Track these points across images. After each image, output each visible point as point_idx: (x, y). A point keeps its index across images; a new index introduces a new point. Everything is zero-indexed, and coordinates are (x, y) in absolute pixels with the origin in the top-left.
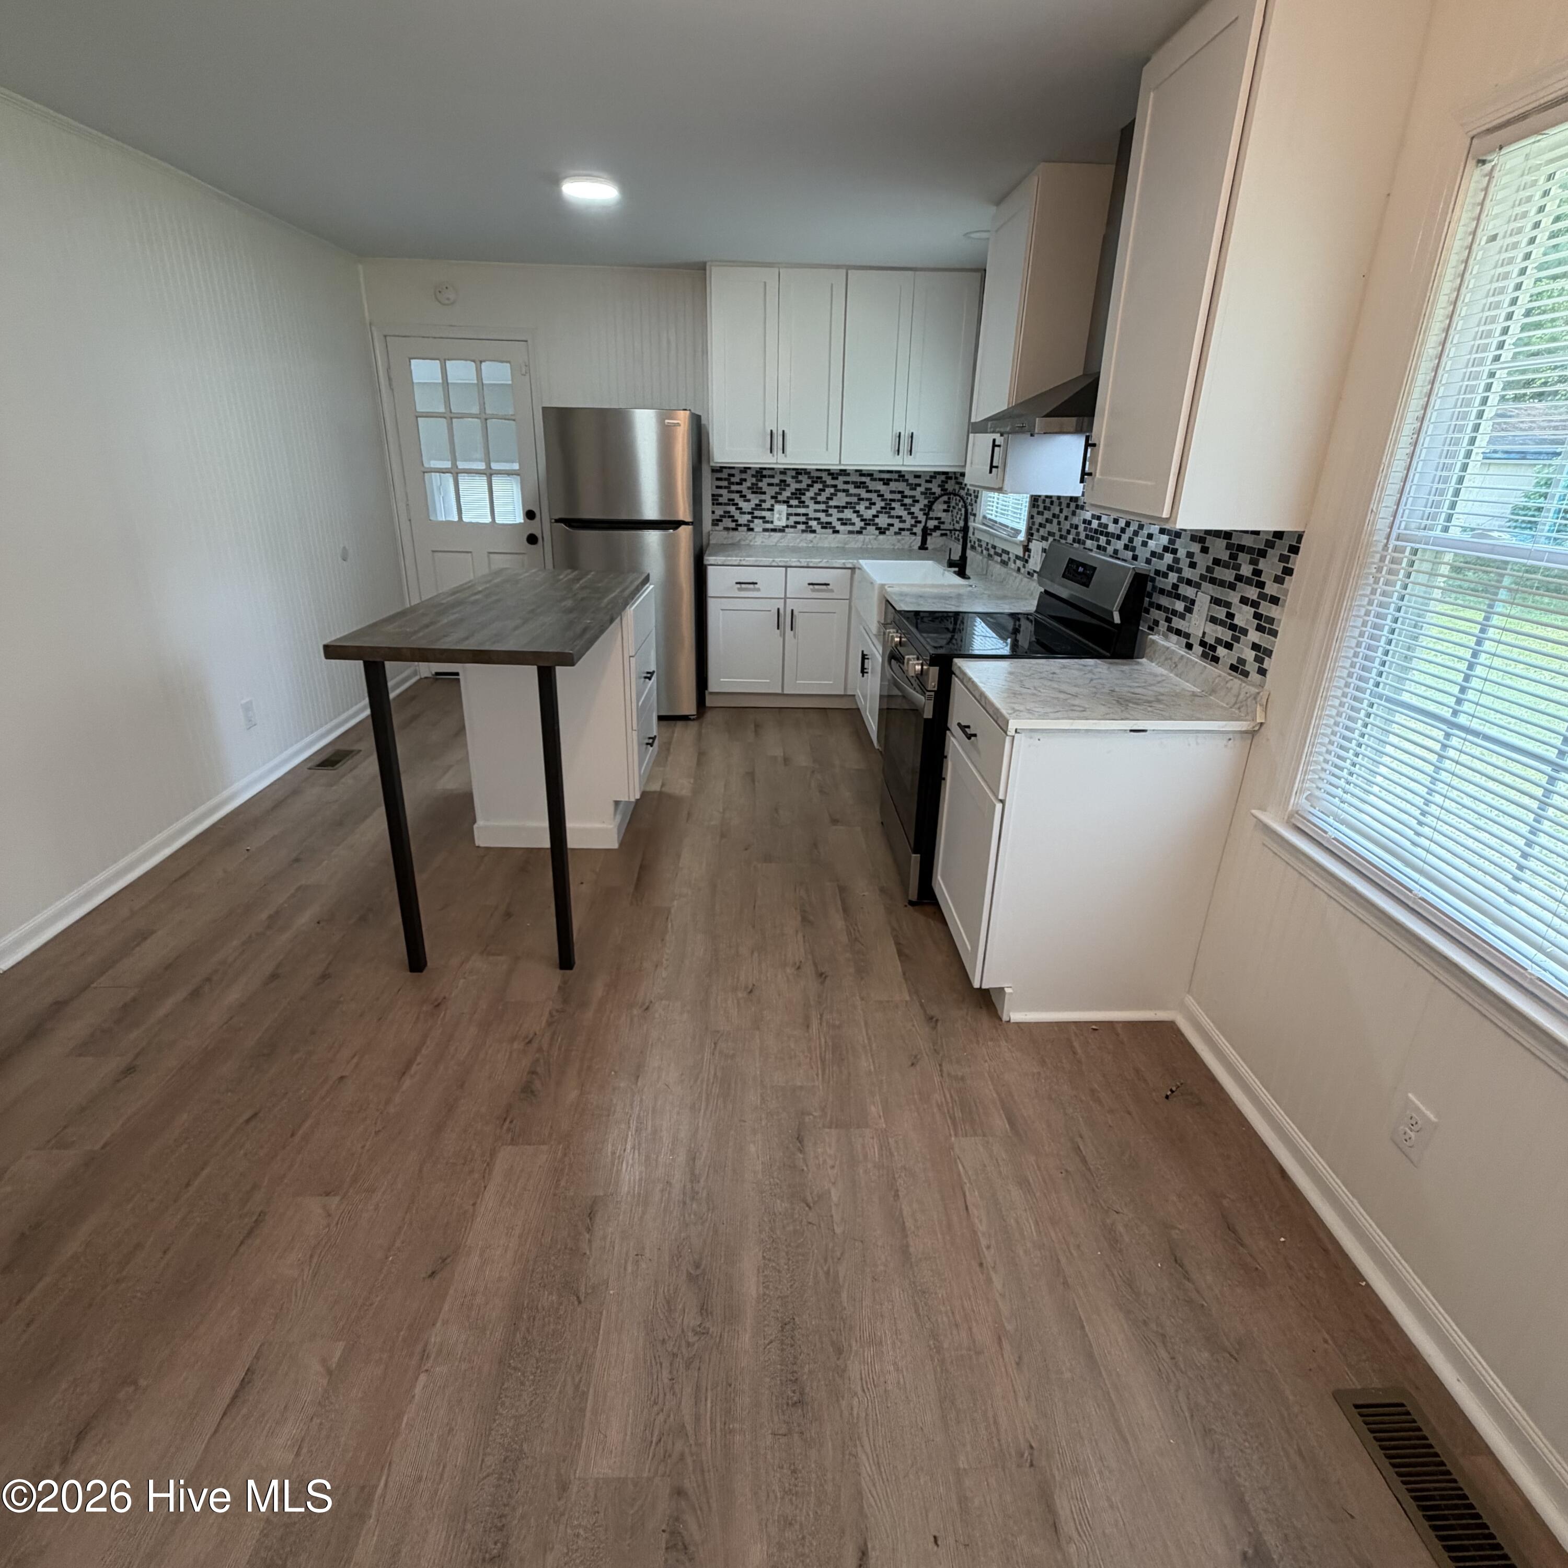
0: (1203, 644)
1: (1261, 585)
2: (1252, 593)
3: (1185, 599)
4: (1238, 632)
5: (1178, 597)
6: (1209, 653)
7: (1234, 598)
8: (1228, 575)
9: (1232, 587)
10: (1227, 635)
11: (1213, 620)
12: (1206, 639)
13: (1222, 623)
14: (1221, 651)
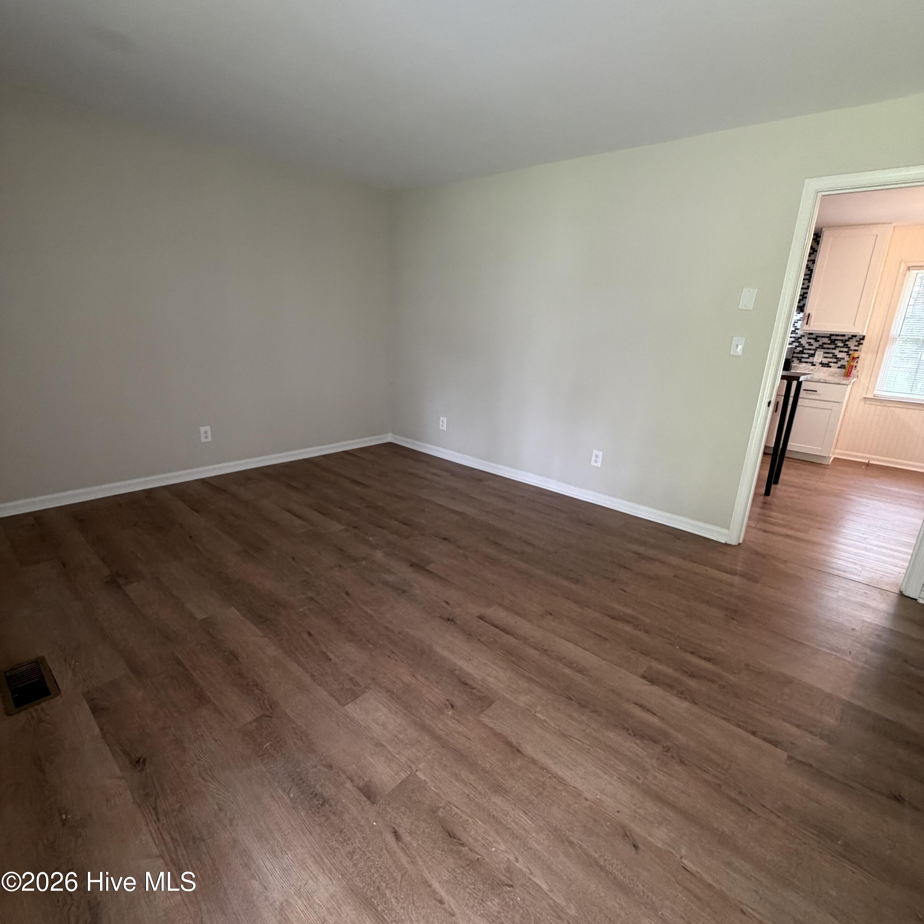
0: (821, 363)
1: (850, 347)
2: (846, 350)
3: (807, 354)
4: (839, 360)
5: (805, 353)
6: (827, 365)
7: (836, 352)
8: (833, 346)
9: (835, 349)
10: (835, 360)
11: (825, 357)
12: (823, 362)
13: (830, 358)
14: (831, 364)
